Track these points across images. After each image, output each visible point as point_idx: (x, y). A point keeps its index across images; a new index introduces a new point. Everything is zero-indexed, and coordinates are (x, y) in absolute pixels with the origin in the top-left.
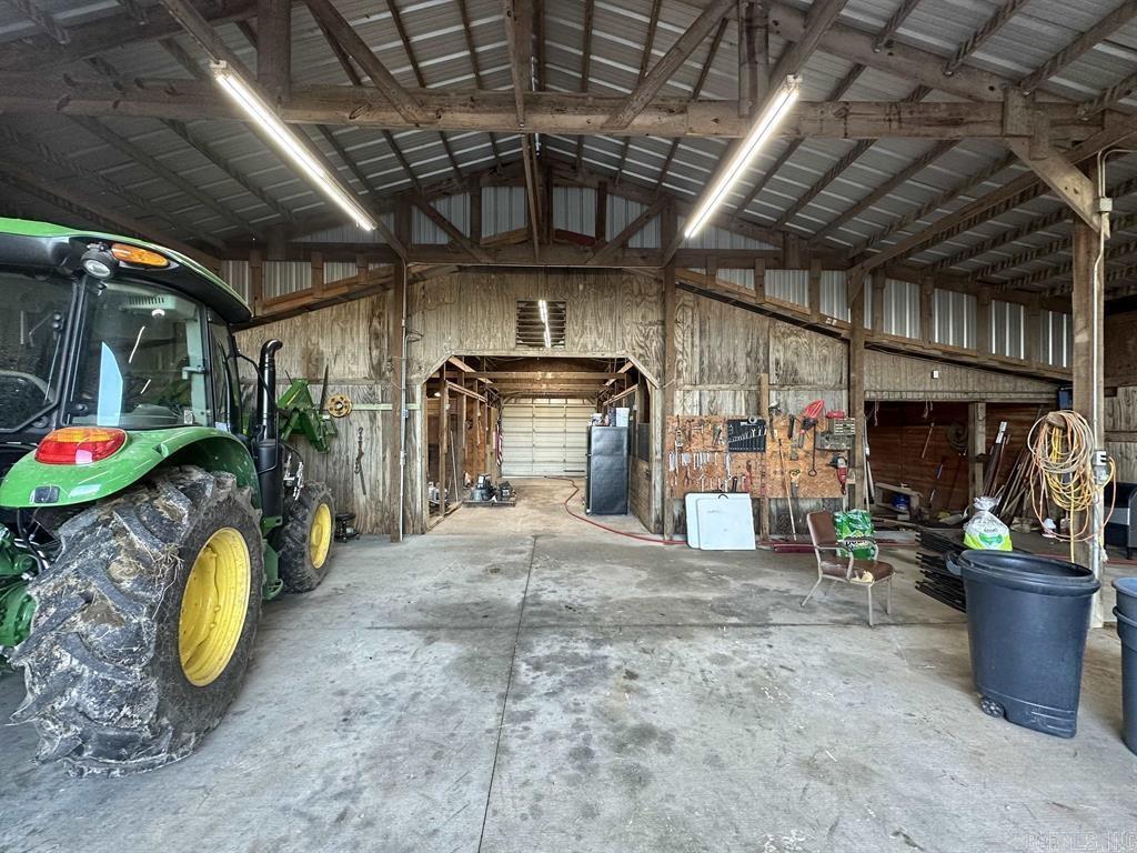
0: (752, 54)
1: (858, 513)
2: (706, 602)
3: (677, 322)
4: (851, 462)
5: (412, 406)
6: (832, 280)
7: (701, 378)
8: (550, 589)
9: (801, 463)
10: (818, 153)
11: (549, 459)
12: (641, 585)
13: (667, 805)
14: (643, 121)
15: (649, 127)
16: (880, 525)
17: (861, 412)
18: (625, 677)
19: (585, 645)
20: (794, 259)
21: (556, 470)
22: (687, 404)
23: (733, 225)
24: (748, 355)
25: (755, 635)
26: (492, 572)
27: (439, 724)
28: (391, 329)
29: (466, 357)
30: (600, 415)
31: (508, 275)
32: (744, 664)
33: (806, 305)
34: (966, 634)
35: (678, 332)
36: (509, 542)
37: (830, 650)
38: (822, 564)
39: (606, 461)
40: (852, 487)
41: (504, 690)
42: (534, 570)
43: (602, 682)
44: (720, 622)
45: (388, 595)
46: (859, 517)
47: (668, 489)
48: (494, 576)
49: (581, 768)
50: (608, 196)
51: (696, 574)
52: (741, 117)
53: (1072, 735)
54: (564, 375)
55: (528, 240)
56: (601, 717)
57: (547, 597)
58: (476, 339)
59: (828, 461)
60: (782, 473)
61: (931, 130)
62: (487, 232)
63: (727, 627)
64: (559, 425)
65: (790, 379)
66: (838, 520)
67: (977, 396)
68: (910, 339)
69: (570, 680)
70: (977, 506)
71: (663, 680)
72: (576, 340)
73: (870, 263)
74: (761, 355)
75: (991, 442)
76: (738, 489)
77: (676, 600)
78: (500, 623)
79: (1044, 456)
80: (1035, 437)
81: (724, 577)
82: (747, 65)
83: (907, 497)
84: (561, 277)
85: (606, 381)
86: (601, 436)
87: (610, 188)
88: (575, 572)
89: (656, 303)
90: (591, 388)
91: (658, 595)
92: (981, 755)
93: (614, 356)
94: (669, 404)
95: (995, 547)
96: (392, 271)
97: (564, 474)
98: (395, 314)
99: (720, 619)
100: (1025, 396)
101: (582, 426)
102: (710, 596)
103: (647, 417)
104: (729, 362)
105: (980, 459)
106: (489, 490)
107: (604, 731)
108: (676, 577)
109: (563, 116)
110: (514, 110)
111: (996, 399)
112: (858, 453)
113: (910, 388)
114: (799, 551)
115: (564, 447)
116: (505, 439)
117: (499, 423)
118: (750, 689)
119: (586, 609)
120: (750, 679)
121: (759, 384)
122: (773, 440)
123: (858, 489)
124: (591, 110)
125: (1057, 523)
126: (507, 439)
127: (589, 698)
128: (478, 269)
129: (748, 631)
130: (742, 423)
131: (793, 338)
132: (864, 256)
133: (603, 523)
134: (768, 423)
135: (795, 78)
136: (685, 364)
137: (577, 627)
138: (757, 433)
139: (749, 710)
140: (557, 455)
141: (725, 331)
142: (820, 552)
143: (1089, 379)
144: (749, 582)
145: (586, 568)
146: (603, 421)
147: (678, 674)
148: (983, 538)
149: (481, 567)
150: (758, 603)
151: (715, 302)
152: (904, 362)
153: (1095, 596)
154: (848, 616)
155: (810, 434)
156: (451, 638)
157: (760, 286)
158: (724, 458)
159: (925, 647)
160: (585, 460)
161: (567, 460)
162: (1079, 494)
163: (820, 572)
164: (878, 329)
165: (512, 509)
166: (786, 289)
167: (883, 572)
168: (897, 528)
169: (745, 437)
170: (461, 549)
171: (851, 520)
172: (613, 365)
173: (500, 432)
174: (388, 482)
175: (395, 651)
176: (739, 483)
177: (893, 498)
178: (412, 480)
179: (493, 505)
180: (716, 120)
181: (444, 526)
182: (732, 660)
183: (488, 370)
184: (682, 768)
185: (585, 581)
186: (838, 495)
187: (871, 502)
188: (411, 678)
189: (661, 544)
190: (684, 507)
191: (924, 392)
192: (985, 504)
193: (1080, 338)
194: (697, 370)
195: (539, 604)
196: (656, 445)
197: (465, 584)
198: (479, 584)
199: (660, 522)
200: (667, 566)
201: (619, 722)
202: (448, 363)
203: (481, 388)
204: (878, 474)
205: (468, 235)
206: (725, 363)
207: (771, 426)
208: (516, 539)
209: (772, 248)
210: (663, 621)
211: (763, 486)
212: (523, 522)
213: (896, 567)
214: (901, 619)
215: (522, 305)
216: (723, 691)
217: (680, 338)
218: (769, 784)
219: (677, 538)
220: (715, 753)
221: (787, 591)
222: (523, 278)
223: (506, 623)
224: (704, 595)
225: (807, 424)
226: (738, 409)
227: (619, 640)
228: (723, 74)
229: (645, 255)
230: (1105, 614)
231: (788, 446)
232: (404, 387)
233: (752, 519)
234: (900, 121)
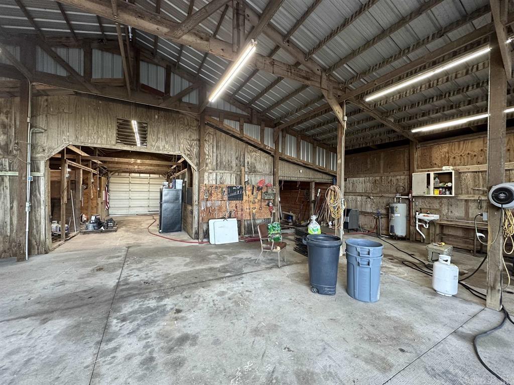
0: (238, 25)
1: (276, 224)
2: (217, 268)
3: (206, 140)
4: (274, 204)
5: (37, 174)
6: (268, 131)
7: (217, 167)
8: (135, 275)
9: (256, 204)
10: (264, 78)
11: (139, 205)
12: (186, 265)
13: (193, 372)
14: (188, 38)
15: (191, 42)
16: (284, 227)
17: (277, 184)
18: (175, 313)
19: (154, 301)
20: (255, 121)
21: (144, 211)
22: (210, 179)
23: (231, 101)
24: (237, 158)
25: (236, 279)
26: (97, 270)
27: (48, 374)
28: (18, 123)
29: (82, 147)
30: (168, 183)
31: (111, 103)
32: (232, 293)
33: (259, 140)
34: (308, 265)
35: (206, 145)
36: (110, 252)
37: (265, 280)
38: (263, 245)
39: (170, 206)
40: (274, 213)
41: (99, 339)
42: (126, 266)
43: (162, 319)
44: (222, 276)
45: (11, 297)
46: (276, 225)
47: (201, 218)
48: (98, 272)
49: (147, 369)
50: (172, 74)
51: (213, 256)
52: (233, 52)
53: (335, 294)
54: (147, 162)
55: (124, 86)
56: (160, 337)
57: (133, 279)
58: (88, 136)
59: (266, 204)
60: (249, 209)
61: (301, 79)
62: (96, 75)
63: (225, 278)
64: (146, 188)
65: (253, 170)
66: (269, 227)
67: (312, 180)
68: (293, 158)
69: (144, 322)
70: (312, 218)
71: (194, 309)
72: (154, 144)
73: (281, 127)
74: (242, 159)
75: (316, 196)
76: (232, 216)
77: (202, 269)
78: (100, 300)
79: (329, 200)
80: (327, 194)
81: (225, 256)
82: (236, 29)
83: (292, 216)
84: (144, 110)
85: (172, 166)
86: (168, 193)
87: (172, 70)
88: (151, 263)
89: (196, 130)
90: (165, 169)
91: (195, 268)
92: (311, 308)
93: (174, 154)
94: (202, 178)
95: (316, 233)
96: (19, 85)
97: (148, 213)
98: (21, 113)
99: (223, 275)
100: (325, 180)
101: (158, 189)
102: (218, 265)
103: (191, 184)
104: (229, 161)
105: (312, 202)
106: (99, 223)
107: (162, 344)
108: (203, 259)
109: (142, 21)
110: (110, 6)
111: (317, 181)
112: (276, 200)
113: (293, 176)
114: (255, 241)
115: (149, 199)
116: (111, 195)
117: (107, 186)
118: (233, 304)
119: (155, 282)
120: (234, 300)
121: (241, 171)
122: (246, 195)
123: (276, 214)
124: (158, 22)
125: (332, 223)
126: (112, 195)
127: (153, 330)
128: (90, 96)
129: (233, 278)
130: (234, 188)
131: (254, 153)
132: (280, 124)
133: (168, 237)
134: (244, 188)
135: (255, 41)
136: (209, 160)
137: (150, 292)
138: (240, 192)
139: (233, 313)
140: (145, 203)
141: (227, 147)
142: (262, 240)
143: (341, 176)
144: (236, 256)
145: (156, 260)
146: (169, 186)
147: (202, 305)
148: (313, 230)
149: (90, 269)
150: (238, 265)
151: (223, 134)
152: (292, 166)
153: (341, 246)
154: (271, 265)
155: (260, 193)
156: (63, 315)
157: (242, 129)
158: (226, 203)
159: (296, 272)
160: (159, 205)
161: (150, 205)
162: (338, 213)
163: (262, 248)
164: (284, 152)
165: (114, 233)
166: (251, 132)
167: (283, 246)
168: (288, 228)
169: (235, 194)
170: (75, 259)
171: (273, 227)
172: (175, 158)
173: (108, 191)
174: (15, 222)
175: (12, 335)
176: (232, 214)
177: (288, 217)
178: (36, 221)
179: (102, 232)
180: (223, 50)
181: (64, 247)
182: (227, 292)
183: (99, 155)
184: (201, 350)
185: (156, 267)
186: (269, 217)
187: (281, 219)
188: (25, 350)
189: (197, 244)
190: (208, 226)
191: (298, 177)
192: (314, 218)
193: (339, 161)
194: (215, 163)
195: (127, 284)
196: (195, 198)
197: (77, 280)
198: (88, 279)
199: (197, 233)
200: (199, 254)
201: (170, 337)
202: (67, 148)
203: (94, 166)
204: (283, 208)
205: (82, 74)
206: (227, 161)
207: (245, 189)
208: (117, 249)
209: (247, 114)
210: (196, 280)
211: (242, 215)
212: (121, 240)
213: (288, 243)
214: (289, 263)
215: (121, 121)
216: (222, 308)
217: (207, 149)
218: (240, 344)
219: (205, 240)
220: (217, 338)
221: (250, 258)
222: (120, 106)
223: (104, 299)
224: (216, 265)
225: (259, 189)
226: (232, 182)
227: (172, 294)
228: (226, 31)
229: (191, 106)
230: (343, 251)
231: (251, 198)
232: (29, 161)
233: (237, 229)
234: (291, 72)
